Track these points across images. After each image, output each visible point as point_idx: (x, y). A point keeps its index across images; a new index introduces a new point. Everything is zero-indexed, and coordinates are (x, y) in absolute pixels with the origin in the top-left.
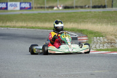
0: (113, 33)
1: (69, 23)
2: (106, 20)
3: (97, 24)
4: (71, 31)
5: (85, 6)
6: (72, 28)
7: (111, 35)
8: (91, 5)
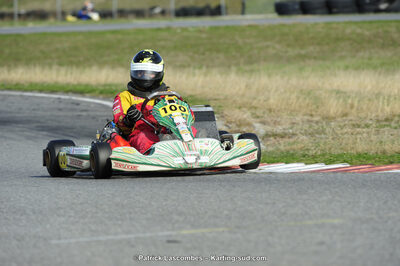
0: (245, 100)
1: (95, 68)
2: (221, 56)
3: (191, 69)
4: (101, 96)
5: (152, 8)
6: (105, 85)
7: (240, 108)
8: (172, 6)
